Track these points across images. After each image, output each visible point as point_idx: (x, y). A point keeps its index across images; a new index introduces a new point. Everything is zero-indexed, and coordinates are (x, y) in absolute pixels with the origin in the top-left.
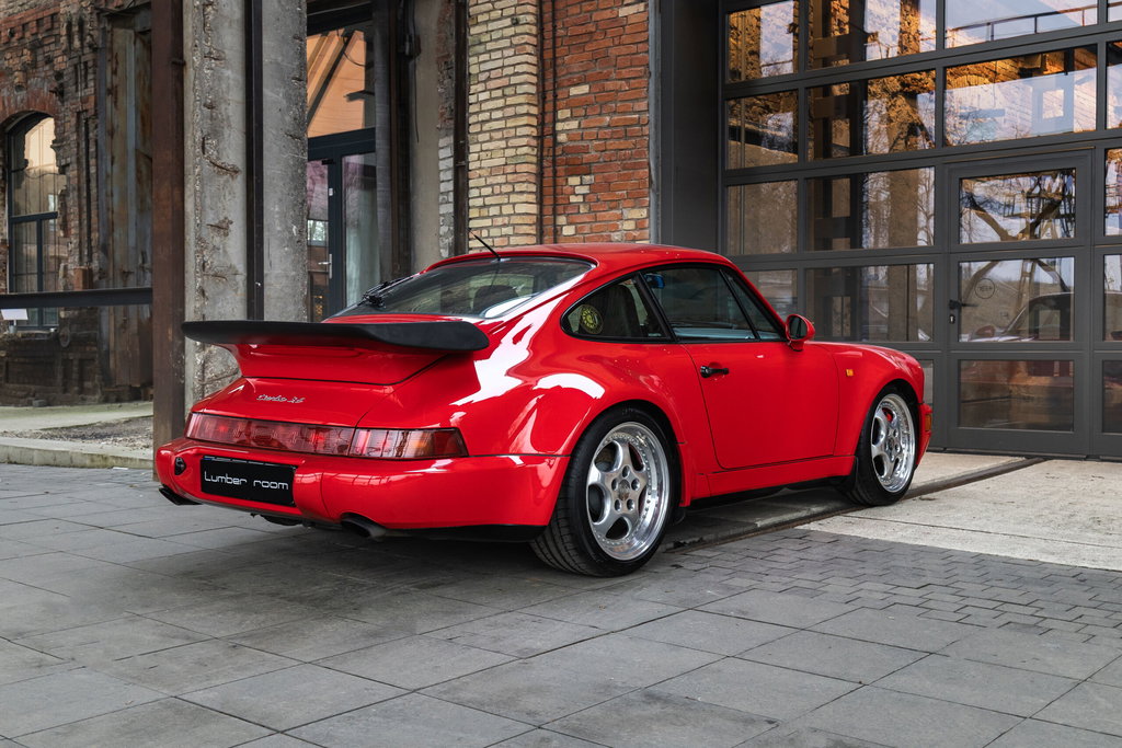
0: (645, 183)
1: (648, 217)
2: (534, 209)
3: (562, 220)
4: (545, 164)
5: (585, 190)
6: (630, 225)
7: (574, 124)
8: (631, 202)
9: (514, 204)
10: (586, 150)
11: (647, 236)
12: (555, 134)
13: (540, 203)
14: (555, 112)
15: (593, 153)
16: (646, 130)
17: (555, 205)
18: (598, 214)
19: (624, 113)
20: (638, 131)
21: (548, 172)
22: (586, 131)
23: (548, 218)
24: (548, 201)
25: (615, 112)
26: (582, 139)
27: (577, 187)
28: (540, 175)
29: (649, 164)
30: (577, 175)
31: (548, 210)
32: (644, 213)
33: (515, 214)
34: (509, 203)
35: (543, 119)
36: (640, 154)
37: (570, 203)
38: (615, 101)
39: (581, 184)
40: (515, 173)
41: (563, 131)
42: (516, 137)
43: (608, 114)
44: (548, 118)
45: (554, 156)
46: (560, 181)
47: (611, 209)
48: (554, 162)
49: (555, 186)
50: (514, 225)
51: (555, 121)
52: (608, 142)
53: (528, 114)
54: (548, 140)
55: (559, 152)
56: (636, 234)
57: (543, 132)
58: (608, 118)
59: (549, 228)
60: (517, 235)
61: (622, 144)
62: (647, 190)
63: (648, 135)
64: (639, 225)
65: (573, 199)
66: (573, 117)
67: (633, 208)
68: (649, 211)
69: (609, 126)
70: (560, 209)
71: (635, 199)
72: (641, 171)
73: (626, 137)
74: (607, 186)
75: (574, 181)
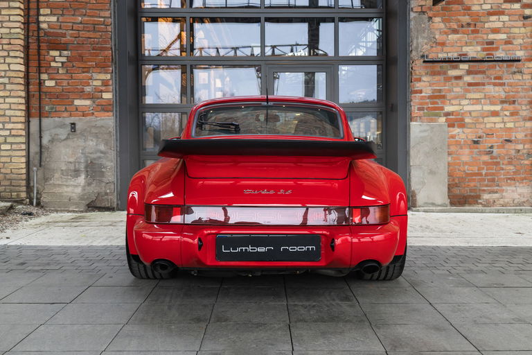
0: (109, 59)
1: (112, 78)
2: (22, 68)
3: (44, 76)
4: (30, 41)
5: (64, 59)
6: (98, 83)
7: (54, 19)
8: (99, 70)
9: (9, 64)
10: (64, 35)
11: (111, 90)
12: (38, 22)
13: (27, 64)
14: (38, 9)
15: (69, 38)
16: (109, 28)
17: (39, 67)
18: (73, 75)
19: (92, 16)
20: (104, 28)
21: (33, 46)
22: (62, 24)
23: (33, 74)
24: (33, 64)
25: (85, 15)
26: (60, 28)
27: (57, 58)
28: (27, 48)
29: (112, 48)
30: (57, 50)
31: (33, 70)
32: (108, 76)
33: (10, 70)
34: (4, 63)
35: (28, 12)
36: (105, 42)
37: (50, 66)
38: (85, 9)
39: (60, 56)
40: (10, 44)
41: (45, 22)
42: (9, 21)
43: (80, 15)
44: (32, 13)
45: (38, 36)
46: (43, 52)
47: (84, 72)
48: (38, 40)
49: (39, 54)
50: (9, 77)
51: (38, 14)
52: (81, 33)
53: (19, 8)
54: (33, 26)
55: (42, 34)
56: (103, 88)
57: (28, 20)
58: (80, 18)
59: (33, 81)
60: (12, 83)
61: (91, 34)
62: (110, 64)
63: (111, 32)
64: (105, 83)
65: (53, 64)
66: (52, 14)
67: (100, 73)
68: (112, 76)
69: (81, 23)
70: (43, 70)
71: (102, 67)
72: (106, 52)
73: (94, 30)
74: (81, 58)
75: (54, 53)
